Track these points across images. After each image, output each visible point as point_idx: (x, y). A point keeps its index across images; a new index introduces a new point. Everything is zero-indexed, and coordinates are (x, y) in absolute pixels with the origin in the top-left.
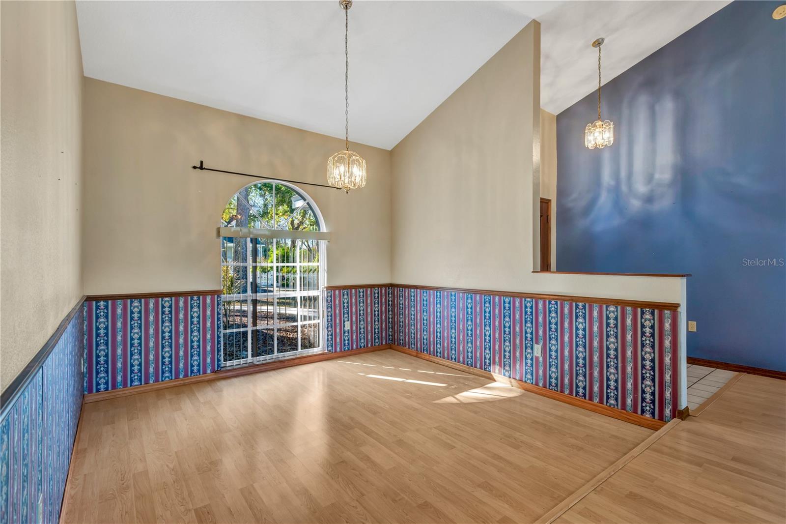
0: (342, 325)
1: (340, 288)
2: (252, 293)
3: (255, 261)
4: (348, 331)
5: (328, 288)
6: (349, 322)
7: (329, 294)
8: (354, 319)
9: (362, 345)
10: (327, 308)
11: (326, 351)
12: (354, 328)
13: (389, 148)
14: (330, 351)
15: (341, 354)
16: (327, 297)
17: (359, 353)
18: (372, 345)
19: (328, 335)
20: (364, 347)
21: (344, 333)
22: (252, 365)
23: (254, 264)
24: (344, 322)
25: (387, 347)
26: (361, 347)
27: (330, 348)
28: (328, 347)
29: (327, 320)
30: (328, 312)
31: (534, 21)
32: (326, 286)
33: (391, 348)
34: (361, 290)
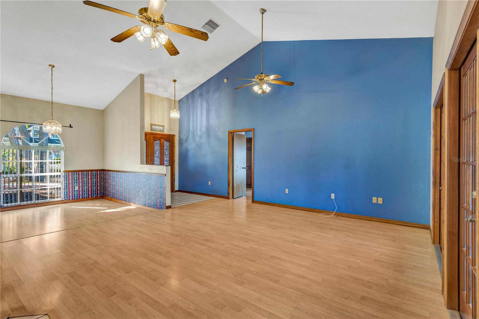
0: (73, 187)
1: (72, 172)
2: (20, 174)
3: (21, 159)
4: (77, 191)
5: (65, 171)
6: (78, 187)
7: (65, 174)
8: (81, 185)
9: (86, 197)
10: (64, 180)
11: (64, 199)
12: (81, 189)
13: (103, 109)
14: (66, 199)
15: (72, 201)
16: (64, 175)
17: (83, 201)
18: (91, 197)
19: (64, 193)
20: (87, 197)
21: (74, 191)
22: (20, 206)
23: (21, 161)
24: (74, 186)
25: (100, 198)
26: (84, 198)
27: (66, 198)
28: (64, 198)
29: (64, 186)
30: (65, 182)
31: (141, 74)
32: (64, 170)
33: (103, 198)
34: (85, 172)
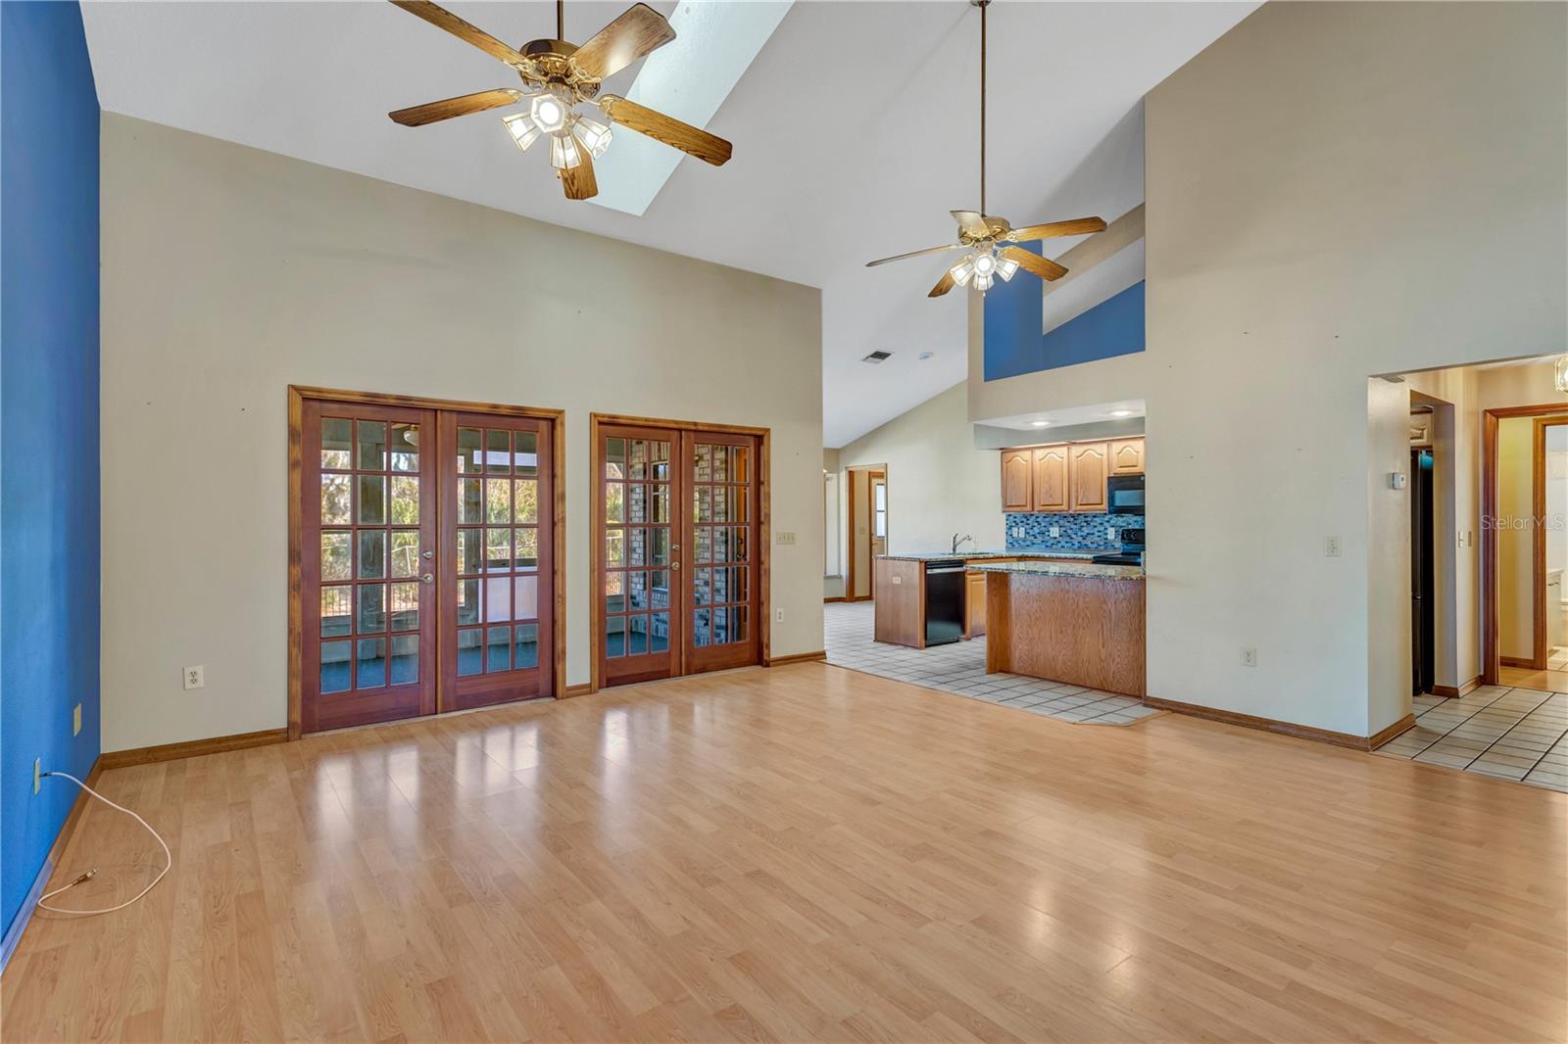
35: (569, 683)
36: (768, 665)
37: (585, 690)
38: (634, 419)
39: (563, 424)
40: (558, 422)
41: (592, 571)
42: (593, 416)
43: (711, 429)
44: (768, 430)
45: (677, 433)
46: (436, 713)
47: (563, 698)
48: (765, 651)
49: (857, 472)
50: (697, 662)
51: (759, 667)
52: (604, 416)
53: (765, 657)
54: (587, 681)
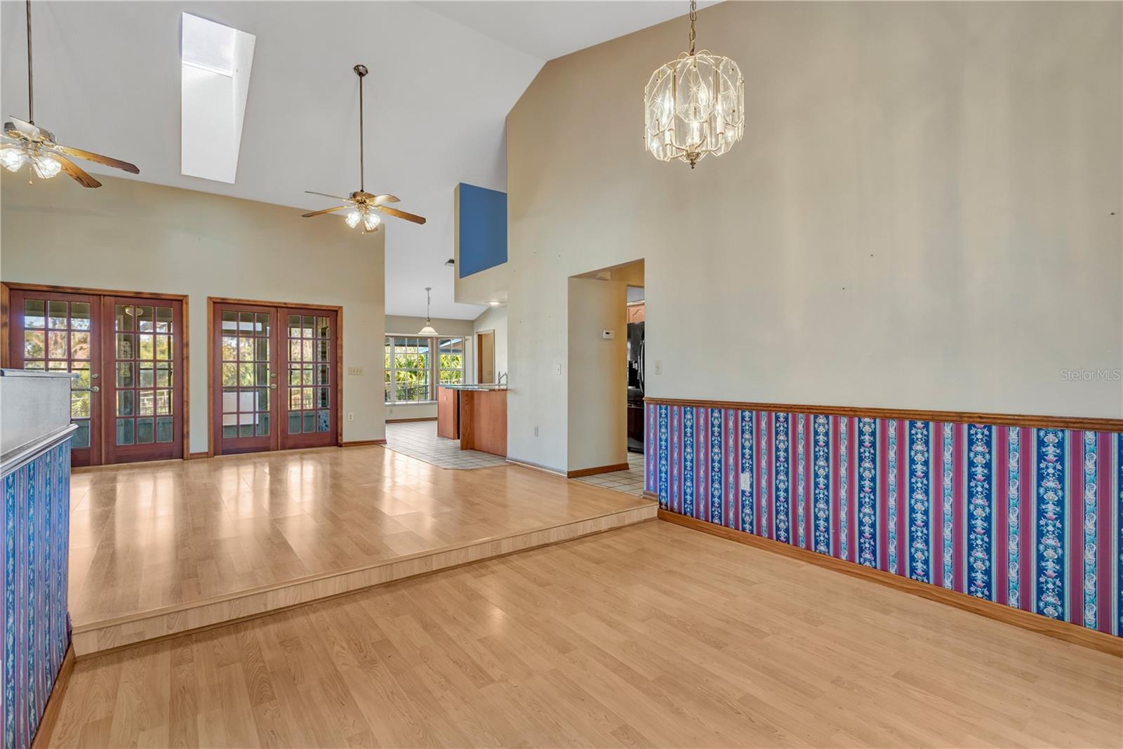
35: (192, 450)
36: (341, 446)
37: (203, 455)
38: (240, 300)
39: (187, 303)
40: (184, 301)
41: (209, 387)
42: (210, 298)
43: (297, 306)
44: (341, 307)
45: (275, 309)
46: (101, 464)
47: (187, 459)
48: (339, 438)
49: (486, 335)
50: (291, 442)
51: (336, 447)
52: (217, 298)
53: (339, 441)
54: (206, 450)
